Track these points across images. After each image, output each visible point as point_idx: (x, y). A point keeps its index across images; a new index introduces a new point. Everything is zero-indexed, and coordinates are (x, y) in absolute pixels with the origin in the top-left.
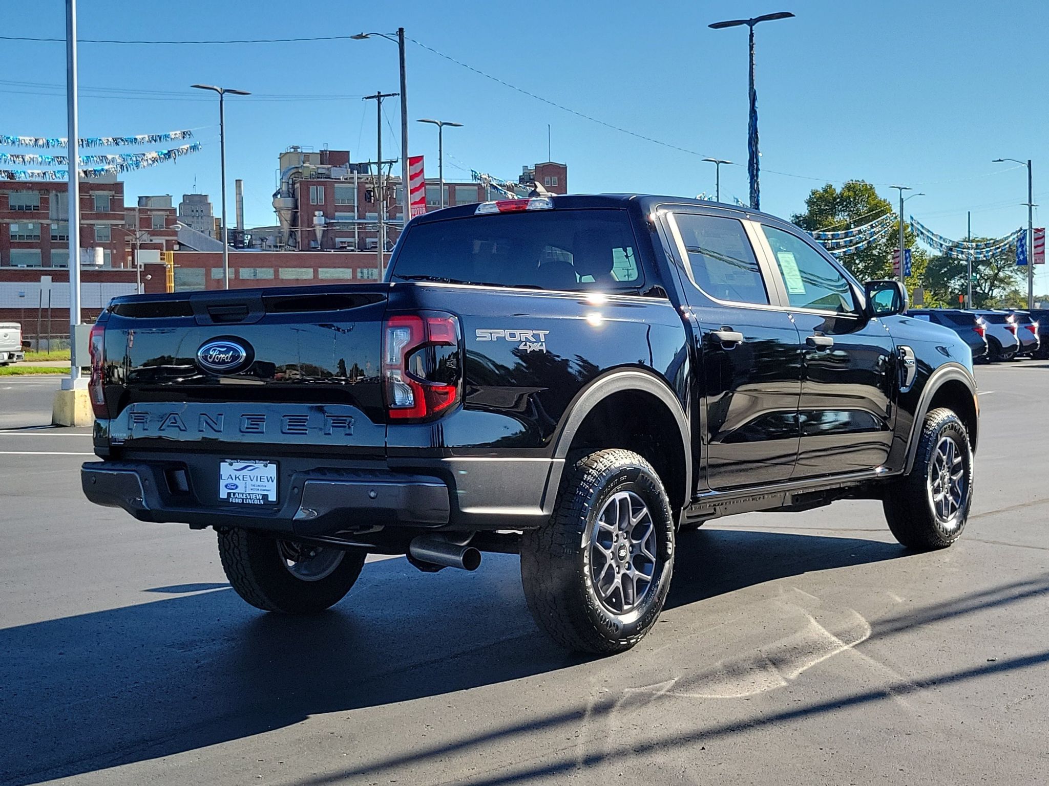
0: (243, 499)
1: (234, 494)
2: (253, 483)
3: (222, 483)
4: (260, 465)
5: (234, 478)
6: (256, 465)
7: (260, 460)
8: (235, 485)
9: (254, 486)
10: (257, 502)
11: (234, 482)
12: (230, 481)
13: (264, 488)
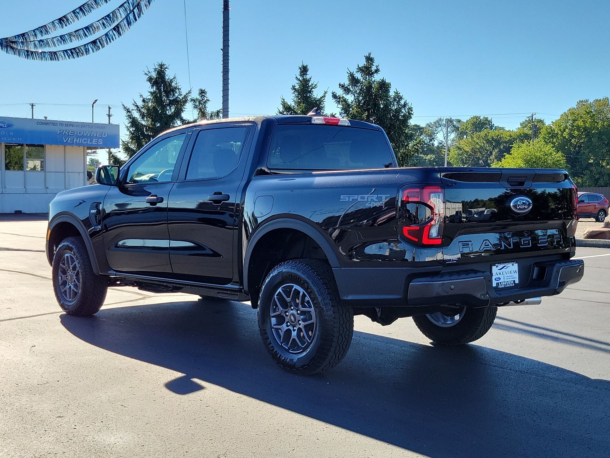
0: (505, 285)
1: (501, 283)
2: (507, 275)
3: (494, 278)
4: (510, 265)
5: (498, 274)
6: (508, 265)
7: (509, 262)
8: (499, 278)
9: (508, 277)
10: (511, 285)
11: (499, 276)
12: (497, 276)
13: (513, 277)
